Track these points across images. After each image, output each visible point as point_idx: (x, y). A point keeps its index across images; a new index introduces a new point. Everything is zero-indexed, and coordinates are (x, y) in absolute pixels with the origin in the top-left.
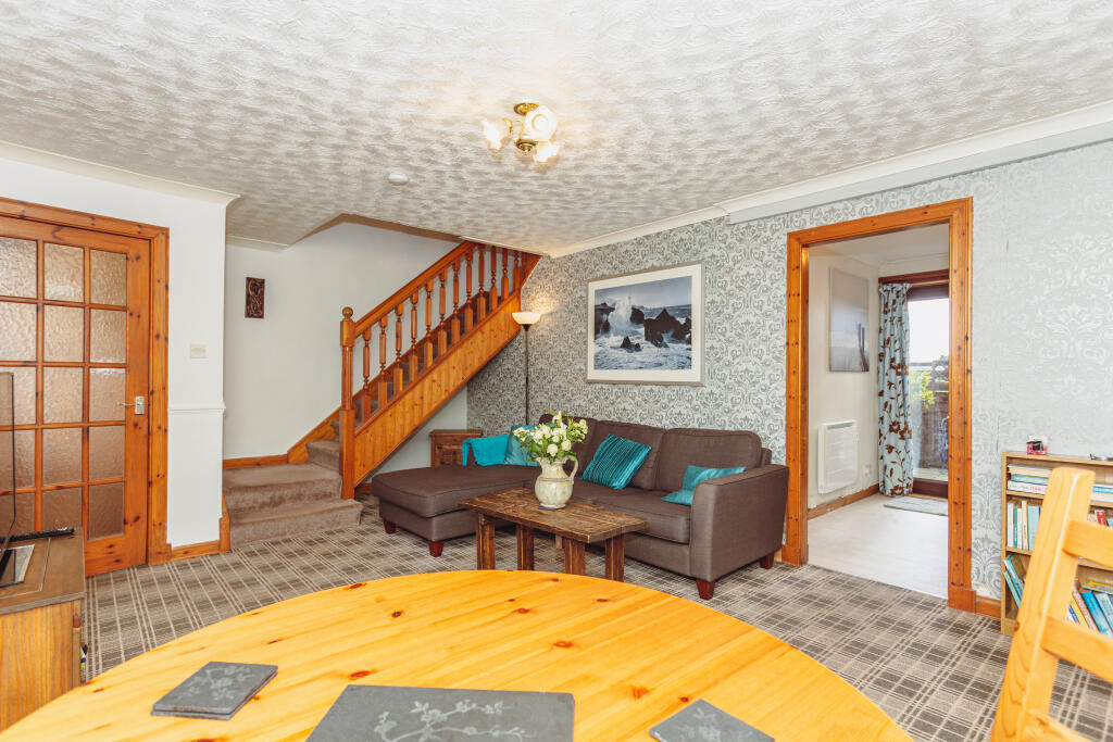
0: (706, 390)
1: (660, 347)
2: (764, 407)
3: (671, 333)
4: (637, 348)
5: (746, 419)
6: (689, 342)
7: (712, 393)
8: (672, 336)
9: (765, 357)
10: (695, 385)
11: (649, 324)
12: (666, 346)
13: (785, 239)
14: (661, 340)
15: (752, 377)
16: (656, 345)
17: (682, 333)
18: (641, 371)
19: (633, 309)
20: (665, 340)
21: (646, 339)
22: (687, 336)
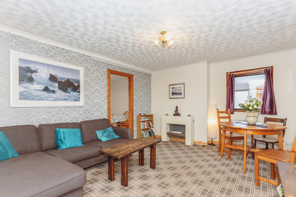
0: (85, 108)
1: (66, 92)
2: (102, 112)
3: (71, 88)
4: (54, 92)
5: (97, 116)
6: (79, 92)
7: (87, 109)
8: (72, 89)
9: (102, 99)
10: (80, 107)
11: (60, 83)
12: (69, 93)
13: (106, 70)
14: (67, 90)
15: (99, 104)
16: (64, 92)
17: (76, 89)
18: (55, 101)
19: (51, 75)
20: (69, 90)
21: (59, 89)
22: (78, 90)
